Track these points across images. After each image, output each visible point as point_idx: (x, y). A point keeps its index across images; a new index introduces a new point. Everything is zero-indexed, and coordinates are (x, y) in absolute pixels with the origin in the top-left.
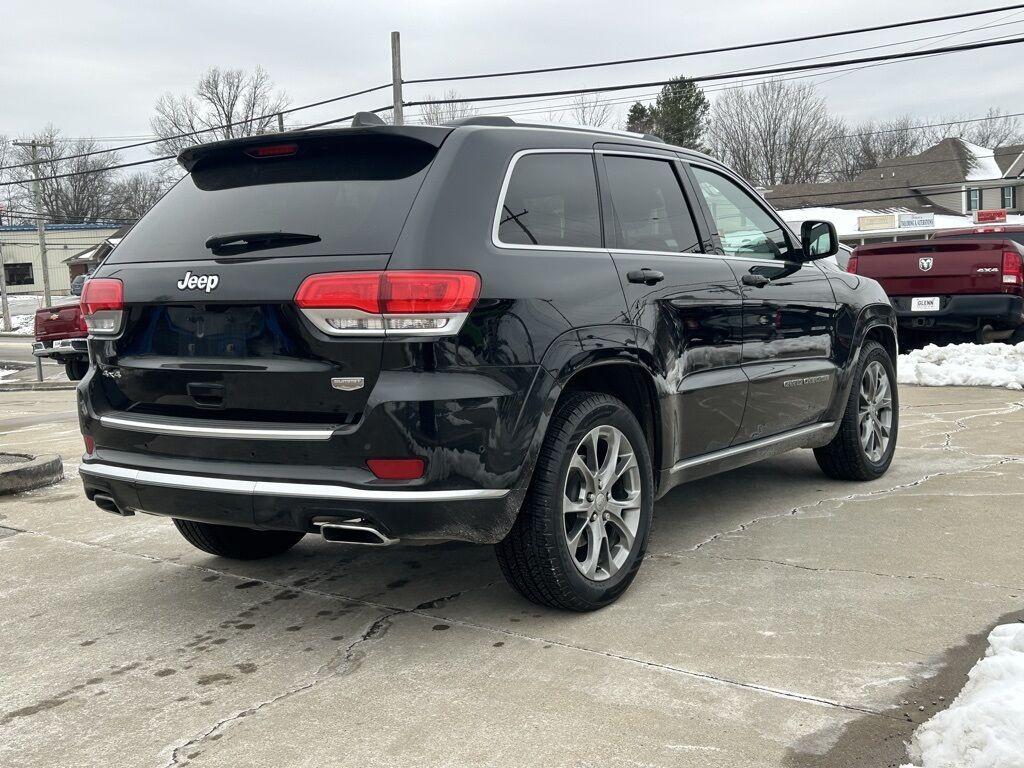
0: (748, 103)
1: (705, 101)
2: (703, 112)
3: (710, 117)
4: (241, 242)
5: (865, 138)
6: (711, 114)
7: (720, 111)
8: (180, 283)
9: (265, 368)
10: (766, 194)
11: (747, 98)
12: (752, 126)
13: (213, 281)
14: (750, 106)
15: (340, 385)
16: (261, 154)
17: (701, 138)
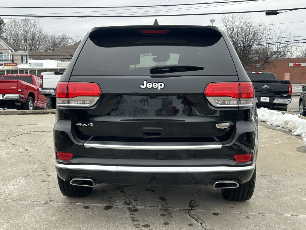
0: (18, 25)
1: (4, 22)
2: (3, 26)
3: (6, 28)
4: (168, 69)
5: (53, 39)
6: (6, 27)
7: (9, 26)
8: (141, 86)
9: (184, 121)
10: (29, 54)
11: (18, 23)
12: (20, 32)
13: (161, 85)
14: (19, 26)
15: (219, 126)
16: (147, 32)
17: (3, 34)
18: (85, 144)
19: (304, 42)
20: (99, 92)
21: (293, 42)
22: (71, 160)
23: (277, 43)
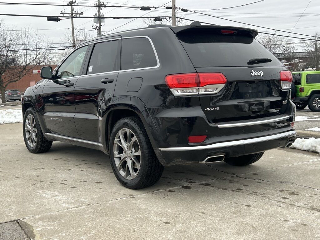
15: (284, 103)
18: (219, 126)
19: (60, 50)
20: (226, 80)
21: (51, 49)
22: (205, 141)
23: (36, 50)
